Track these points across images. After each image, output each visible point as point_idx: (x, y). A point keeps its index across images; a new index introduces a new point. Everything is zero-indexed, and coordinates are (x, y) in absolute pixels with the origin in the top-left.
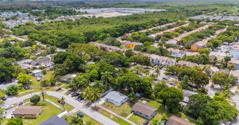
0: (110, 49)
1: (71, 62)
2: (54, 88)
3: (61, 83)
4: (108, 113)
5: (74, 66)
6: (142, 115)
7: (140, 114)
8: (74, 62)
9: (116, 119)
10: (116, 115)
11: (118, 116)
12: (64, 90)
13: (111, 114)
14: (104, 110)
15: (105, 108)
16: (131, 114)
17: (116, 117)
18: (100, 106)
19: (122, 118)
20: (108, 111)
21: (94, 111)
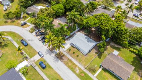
2: (19, 21)
3: (27, 16)
4: (74, 64)
6: (114, 73)
10: (82, 68)
11: (85, 71)
12: (30, 26)
13: (76, 66)
14: (69, 59)
15: (71, 55)
16: (100, 70)
17: (83, 72)
18: (64, 53)
19: (90, 74)
20: (73, 60)
21: (58, 59)
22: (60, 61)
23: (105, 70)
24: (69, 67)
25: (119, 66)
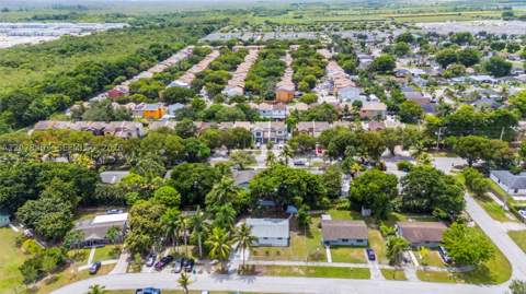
0: (118, 130)
1: (69, 185)
2: (71, 270)
3: (82, 251)
4: (284, 267)
5: (79, 194)
6: (349, 243)
7: (345, 243)
8: (78, 184)
9: (312, 271)
10: (303, 264)
11: (310, 264)
12: (115, 265)
13: (290, 267)
14: (268, 266)
15: (265, 260)
16: (328, 250)
17: (309, 268)
18: (252, 263)
19: (322, 264)
20: (277, 263)
21: (251, 277)
22: (257, 278)
23: (334, 246)
24: (281, 275)
25: (347, 228)
